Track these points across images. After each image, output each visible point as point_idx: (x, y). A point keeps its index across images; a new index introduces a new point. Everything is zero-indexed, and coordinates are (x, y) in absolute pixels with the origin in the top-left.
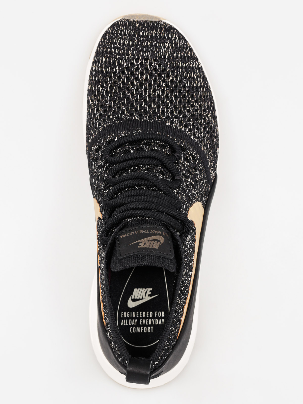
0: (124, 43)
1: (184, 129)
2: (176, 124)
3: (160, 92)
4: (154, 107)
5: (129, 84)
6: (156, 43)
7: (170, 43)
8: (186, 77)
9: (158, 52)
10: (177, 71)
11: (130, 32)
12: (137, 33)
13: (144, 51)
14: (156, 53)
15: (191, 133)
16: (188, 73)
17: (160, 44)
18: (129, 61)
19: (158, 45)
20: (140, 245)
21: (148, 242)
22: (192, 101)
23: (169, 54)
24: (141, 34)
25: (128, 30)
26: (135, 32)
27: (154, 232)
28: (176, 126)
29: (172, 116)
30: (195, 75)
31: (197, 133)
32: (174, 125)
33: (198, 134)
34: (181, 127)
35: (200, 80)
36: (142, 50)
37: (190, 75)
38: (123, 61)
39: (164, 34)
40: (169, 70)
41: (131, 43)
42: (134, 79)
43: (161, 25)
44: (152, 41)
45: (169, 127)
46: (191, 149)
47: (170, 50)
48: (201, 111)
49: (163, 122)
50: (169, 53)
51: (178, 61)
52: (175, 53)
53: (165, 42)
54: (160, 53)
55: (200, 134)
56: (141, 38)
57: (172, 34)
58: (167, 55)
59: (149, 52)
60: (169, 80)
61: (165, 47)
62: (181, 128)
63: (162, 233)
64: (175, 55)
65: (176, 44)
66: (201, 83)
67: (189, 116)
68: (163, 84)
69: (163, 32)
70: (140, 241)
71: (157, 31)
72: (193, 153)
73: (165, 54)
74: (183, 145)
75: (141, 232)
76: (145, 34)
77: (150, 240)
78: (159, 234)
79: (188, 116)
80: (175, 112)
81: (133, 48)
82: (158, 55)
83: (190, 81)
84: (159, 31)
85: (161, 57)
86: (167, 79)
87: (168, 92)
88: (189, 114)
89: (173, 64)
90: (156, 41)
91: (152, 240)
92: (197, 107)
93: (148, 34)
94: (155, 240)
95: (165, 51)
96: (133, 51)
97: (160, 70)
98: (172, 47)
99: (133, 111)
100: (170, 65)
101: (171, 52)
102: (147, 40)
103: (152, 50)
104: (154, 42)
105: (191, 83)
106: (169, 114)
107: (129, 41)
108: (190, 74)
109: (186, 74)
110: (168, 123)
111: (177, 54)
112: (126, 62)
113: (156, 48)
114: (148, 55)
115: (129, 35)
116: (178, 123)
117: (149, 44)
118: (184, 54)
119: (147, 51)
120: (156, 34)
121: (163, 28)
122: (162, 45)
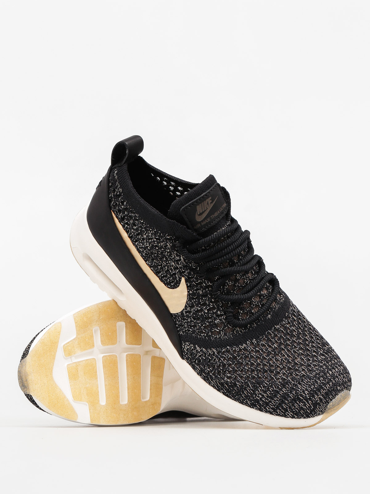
0: (334, 369)
1: (239, 348)
2: (249, 346)
3: (280, 359)
4: (274, 345)
5: (304, 348)
6: (314, 386)
7: (306, 397)
8: (271, 386)
9: (307, 382)
10: (282, 384)
11: (339, 379)
12: (334, 382)
13: (317, 375)
14: (308, 380)
15: (232, 350)
16: (273, 391)
17: (312, 389)
18: (319, 362)
19: (312, 387)
20: (210, 200)
21: (207, 208)
22: (252, 375)
23: (299, 388)
24: (331, 384)
25: (341, 380)
26: (336, 381)
27: (207, 220)
28: (247, 344)
29: (256, 350)
30: (266, 396)
31: (228, 355)
32: (249, 343)
33: (226, 356)
34: (243, 348)
35: (258, 397)
36: (319, 374)
37: (269, 390)
38: (322, 359)
39: (315, 399)
40: (288, 379)
41: (330, 372)
42: (304, 353)
43: (323, 403)
44: (319, 385)
45: (252, 340)
46: (223, 337)
47: (301, 393)
48: (238, 375)
49: (259, 339)
50: (299, 390)
51: (288, 390)
52: (295, 393)
53: (310, 393)
54: (305, 383)
55: (225, 357)
56: (328, 381)
57: (309, 405)
58: (300, 386)
59: (313, 377)
60: (281, 372)
61: (307, 390)
62: (242, 346)
63: (201, 225)
64: (294, 392)
65: (301, 401)
66: (256, 395)
67: (243, 362)
68: (283, 366)
69: (317, 399)
70: (212, 205)
71: (322, 395)
72: (219, 336)
73: (302, 386)
74: (231, 334)
75: (216, 214)
76: (328, 386)
77: (206, 210)
78: (202, 221)
79: (245, 361)
80: (256, 355)
81: (326, 371)
82: (305, 381)
83: (266, 387)
84: (321, 397)
85: (302, 381)
86: (283, 372)
87: (274, 364)
88: (245, 363)
89: (289, 385)
90: (316, 388)
91: (205, 211)
92: (244, 375)
93: (326, 388)
94: (203, 212)
95: (304, 387)
96: (323, 368)
97: (294, 373)
98: (301, 396)
99: (284, 331)
100: (290, 383)
101: (299, 391)
102: (322, 383)
103: (313, 379)
104: (317, 386)
105: (264, 387)
106: (260, 349)
107: (333, 372)
108: (271, 392)
109: (273, 388)
110: (254, 341)
111: (294, 394)
112: (321, 360)
113: (311, 383)
114: (312, 374)
115: (337, 377)
116: (248, 348)
117: (319, 382)
118: (288, 401)
119: (315, 376)
120: (321, 393)
121: (320, 403)
122: (309, 389)
